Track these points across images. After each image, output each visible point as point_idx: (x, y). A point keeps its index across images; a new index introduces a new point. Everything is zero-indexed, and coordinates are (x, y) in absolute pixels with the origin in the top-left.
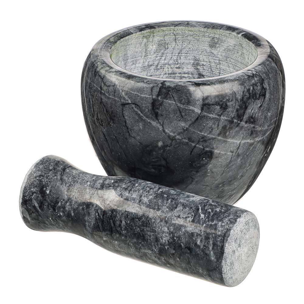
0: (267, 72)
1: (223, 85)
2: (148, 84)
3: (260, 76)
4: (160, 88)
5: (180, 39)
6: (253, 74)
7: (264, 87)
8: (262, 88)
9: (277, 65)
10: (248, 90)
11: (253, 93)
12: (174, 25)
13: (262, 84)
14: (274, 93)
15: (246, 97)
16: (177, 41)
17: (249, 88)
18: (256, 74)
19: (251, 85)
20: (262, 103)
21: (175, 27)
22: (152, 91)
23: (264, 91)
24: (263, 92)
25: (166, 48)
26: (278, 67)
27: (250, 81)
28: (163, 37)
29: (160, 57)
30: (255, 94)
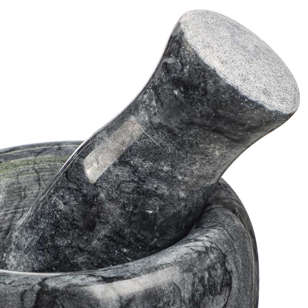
0: (229, 240)
1: (155, 276)
2: (14, 286)
3: (217, 249)
4: (38, 294)
5: (46, 177)
6: (206, 248)
7: (229, 269)
8: (224, 271)
9: (243, 223)
10: (202, 279)
11: (210, 283)
12: (33, 154)
13: (223, 264)
14: (245, 277)
15: (198, 293)
16: (42, 182)
17: (202, 276)
18: (211, 247)
19: (205, 270)
20: (227, 300)
21: (36, 156)
22: (22, 300)
23: (228, 277)
24: (226, 278)
25: (23, 196)
26: (245, 226)
27: (202, 262)
28: (15, 176)
29: (12, 215)
30: (214, 284)
